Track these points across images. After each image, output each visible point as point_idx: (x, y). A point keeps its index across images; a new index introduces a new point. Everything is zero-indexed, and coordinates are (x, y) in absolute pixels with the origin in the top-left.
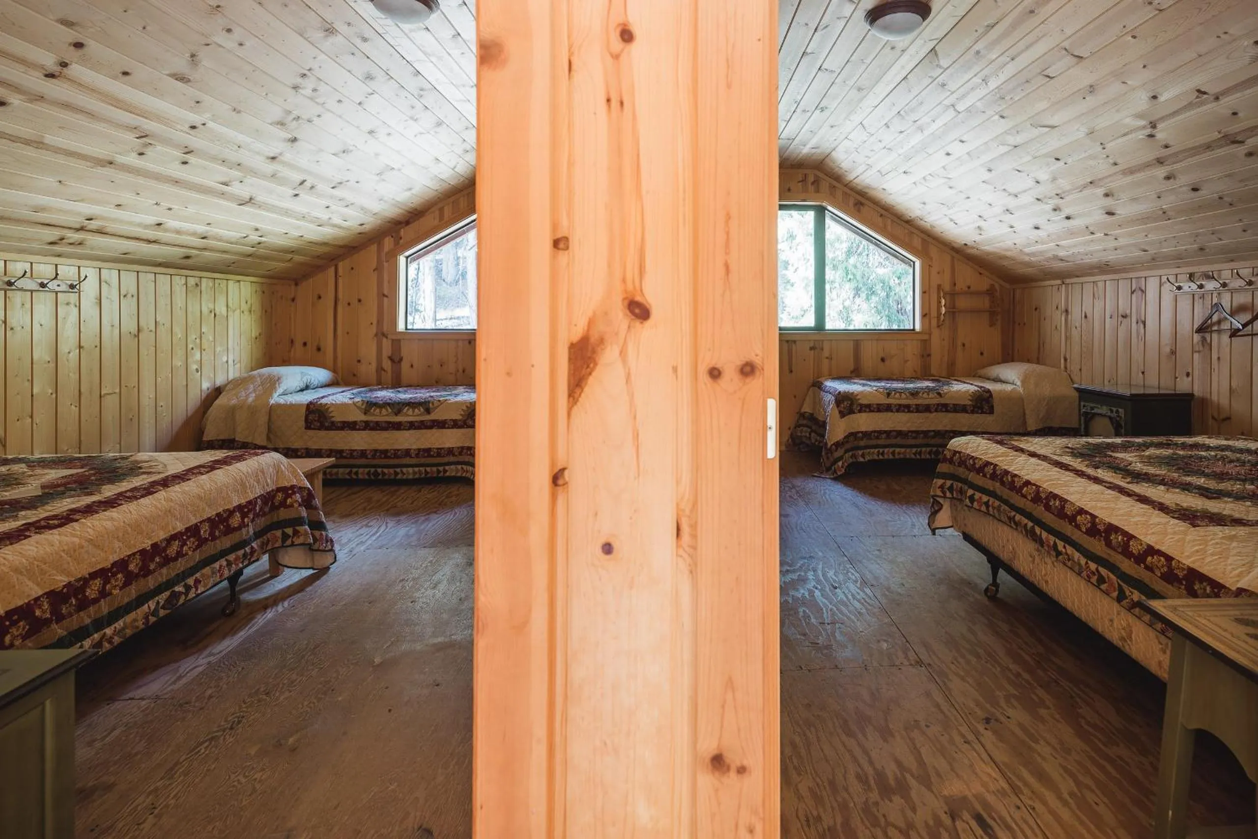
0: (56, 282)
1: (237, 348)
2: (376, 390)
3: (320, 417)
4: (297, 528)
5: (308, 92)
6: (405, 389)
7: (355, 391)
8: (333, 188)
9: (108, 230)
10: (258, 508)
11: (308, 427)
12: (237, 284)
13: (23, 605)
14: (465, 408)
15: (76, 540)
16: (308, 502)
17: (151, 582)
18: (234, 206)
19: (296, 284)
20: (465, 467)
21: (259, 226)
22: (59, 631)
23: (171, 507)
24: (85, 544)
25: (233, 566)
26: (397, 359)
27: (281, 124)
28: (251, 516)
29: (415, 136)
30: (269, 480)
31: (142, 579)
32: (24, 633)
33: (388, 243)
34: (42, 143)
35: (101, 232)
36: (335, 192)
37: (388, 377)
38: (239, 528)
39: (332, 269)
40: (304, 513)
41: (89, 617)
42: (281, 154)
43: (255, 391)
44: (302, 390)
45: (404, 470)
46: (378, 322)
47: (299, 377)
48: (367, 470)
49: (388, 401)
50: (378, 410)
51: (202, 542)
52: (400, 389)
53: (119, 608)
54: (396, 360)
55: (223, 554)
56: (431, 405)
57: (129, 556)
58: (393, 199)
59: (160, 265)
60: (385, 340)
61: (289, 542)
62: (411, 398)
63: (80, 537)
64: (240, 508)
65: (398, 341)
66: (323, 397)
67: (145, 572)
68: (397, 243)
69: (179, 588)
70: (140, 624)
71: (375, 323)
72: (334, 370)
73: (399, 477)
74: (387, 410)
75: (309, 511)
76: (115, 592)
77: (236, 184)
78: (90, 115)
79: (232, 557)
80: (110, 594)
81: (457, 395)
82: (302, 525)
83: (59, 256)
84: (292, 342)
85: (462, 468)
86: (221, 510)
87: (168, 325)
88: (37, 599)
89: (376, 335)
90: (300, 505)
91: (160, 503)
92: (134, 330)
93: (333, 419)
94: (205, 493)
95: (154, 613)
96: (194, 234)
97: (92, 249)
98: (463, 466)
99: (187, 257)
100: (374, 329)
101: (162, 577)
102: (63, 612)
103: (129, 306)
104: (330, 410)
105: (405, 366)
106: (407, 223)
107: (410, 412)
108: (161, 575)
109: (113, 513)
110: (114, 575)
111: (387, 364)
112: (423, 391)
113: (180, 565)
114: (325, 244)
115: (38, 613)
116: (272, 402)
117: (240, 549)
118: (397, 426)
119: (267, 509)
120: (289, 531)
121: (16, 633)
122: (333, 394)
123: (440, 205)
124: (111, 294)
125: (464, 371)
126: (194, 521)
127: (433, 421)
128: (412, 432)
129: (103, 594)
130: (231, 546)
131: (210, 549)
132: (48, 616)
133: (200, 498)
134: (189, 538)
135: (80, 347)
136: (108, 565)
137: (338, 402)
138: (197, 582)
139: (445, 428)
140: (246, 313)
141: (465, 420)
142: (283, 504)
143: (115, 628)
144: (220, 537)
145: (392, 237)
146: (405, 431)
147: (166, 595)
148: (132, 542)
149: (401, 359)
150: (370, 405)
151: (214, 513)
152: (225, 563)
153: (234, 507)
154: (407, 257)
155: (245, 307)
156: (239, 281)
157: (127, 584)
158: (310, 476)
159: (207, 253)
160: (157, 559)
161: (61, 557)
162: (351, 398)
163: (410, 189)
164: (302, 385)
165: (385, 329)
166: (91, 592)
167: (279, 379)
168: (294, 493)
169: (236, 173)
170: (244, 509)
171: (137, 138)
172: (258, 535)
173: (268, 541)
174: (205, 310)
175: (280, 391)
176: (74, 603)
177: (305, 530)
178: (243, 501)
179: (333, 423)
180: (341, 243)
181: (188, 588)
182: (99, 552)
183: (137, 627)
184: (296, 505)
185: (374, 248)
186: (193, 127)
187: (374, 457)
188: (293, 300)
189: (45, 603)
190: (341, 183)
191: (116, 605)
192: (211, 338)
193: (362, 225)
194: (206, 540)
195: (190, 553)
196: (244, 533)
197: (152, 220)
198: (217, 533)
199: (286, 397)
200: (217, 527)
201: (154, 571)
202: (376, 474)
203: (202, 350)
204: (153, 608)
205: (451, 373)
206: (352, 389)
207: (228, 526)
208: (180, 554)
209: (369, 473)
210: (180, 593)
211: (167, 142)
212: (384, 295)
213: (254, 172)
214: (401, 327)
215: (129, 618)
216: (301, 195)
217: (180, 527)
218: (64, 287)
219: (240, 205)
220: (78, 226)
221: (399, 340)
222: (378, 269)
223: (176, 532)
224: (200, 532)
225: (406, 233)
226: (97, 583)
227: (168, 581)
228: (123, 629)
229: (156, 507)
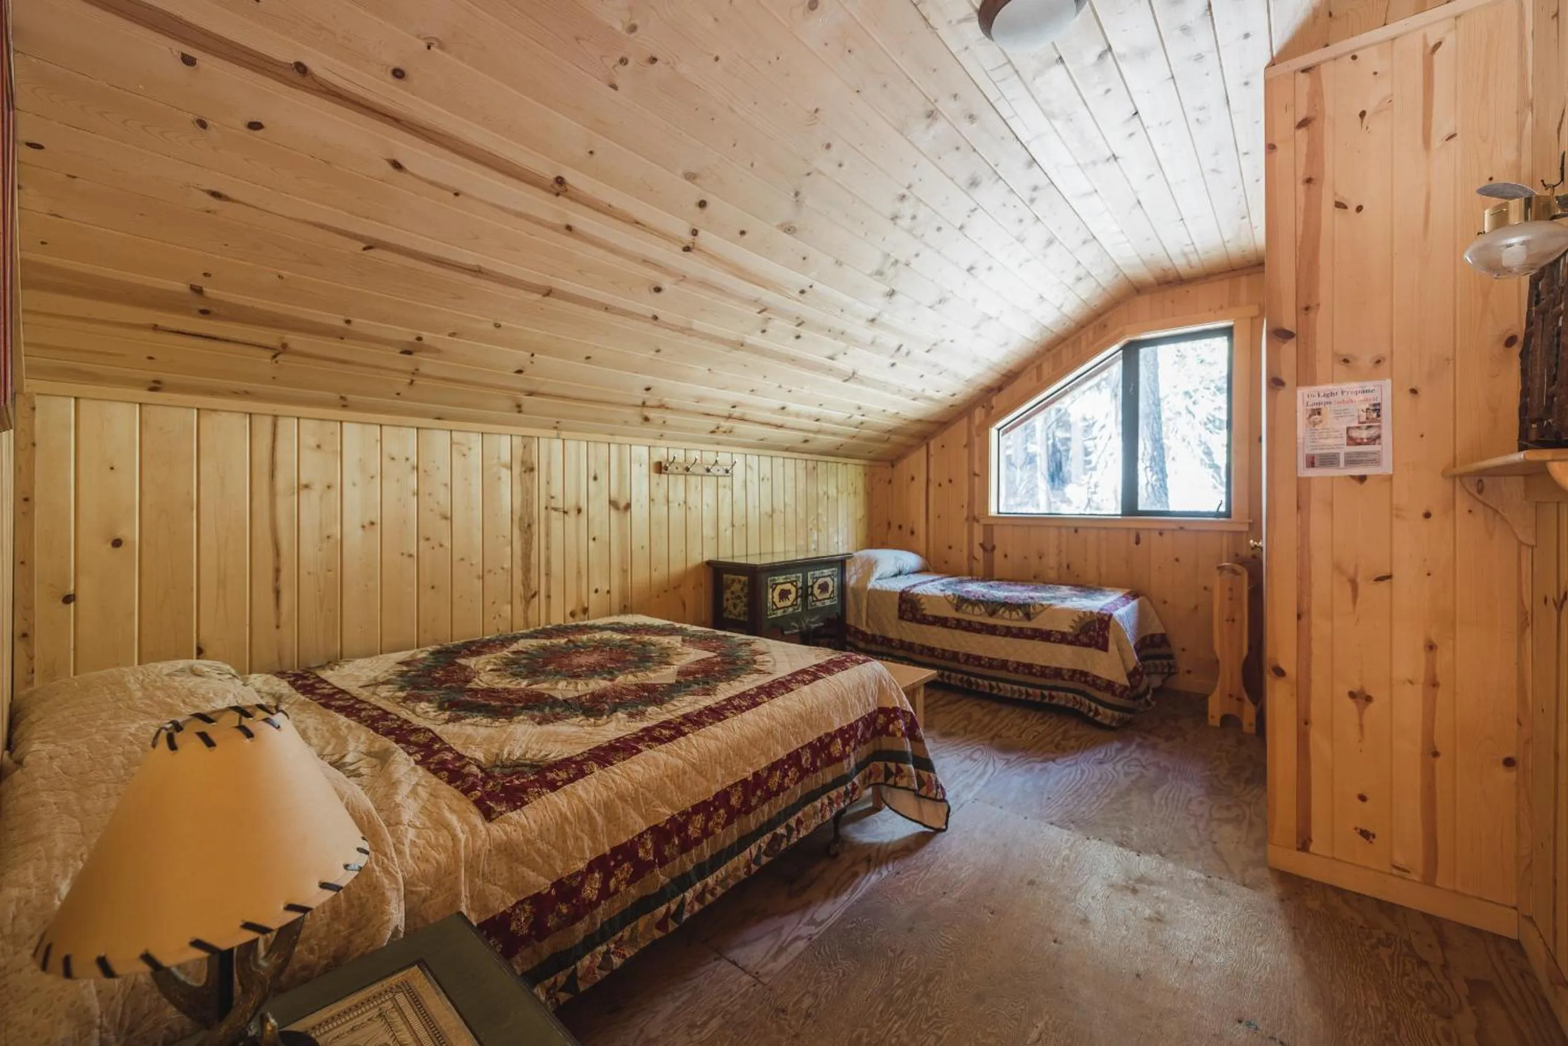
0: (716, 467)
1: (845, 530)
2: (966, 581)
3: (912, 608)
4: (902, 766)
5: (905, 222)
6: (997, 582)
7: (945, 581)
8: (928, 351)
9: (747, 417)
10: (859, 734)
11: (901, 618)
12: (845, 466)
13: (626, 843)
14: (1076, 619)
15: (680, 762)
16: (911, 731)
17: (752, 822)
18: (839, 382)
19: (893, 466)
20: (1078, 698)
21: (862, 404)
22: (662, 877)
23: (772, 727)
24: (688, 769)
25: (835, 805)
26: (988, 547)
27: (880, 273)
28: (852, 744)
29: (1021, 265)
30: (870, 699)
31: (743, 815)
32: (628, 876)
33: (979, 414)
34: (691, 329)
35: (742, 419)
36: (930, 357)
37: (979, 567)
38: (840, 759)
39: (924, 449)
40: (908, 746)
41: (691, 861)
42: (879, 314)
43: (856, 573)
44: (895, 575)
45: (1001, 685)
46: (969, 505)
47: (892, 562)
48: (960, 676)
49: (981, 598)
50: (970, 608)
51: (803, 773)
52: (991, 583)
53: (722, 851)
54: (988, 549)
55: (826, 789)
56: (1032, 610)
57: (731, 787)
58: (988, 359)
59: (787, 449)
60: (976, 524)
61: (891, 781)
62: (1006, 598)
63: (684, 760)
64: (841, 732)
65: (990, 527)
66: (914, 586)
67: (747, 809)
68: (988, 415)
69: (781, 830)
70: (742, 874)
71: (966, 505)
72: (926, 557)
73: (995, 691)
74: (980, 609)
75: (913, 742)
76: (718, 831)
77: (841, 356)
78: (720, 290)
79: (833, 794)
80: (713, 833)
81: (1063, 599)
82: (906, 763)
83: (718, 444)
84: (889, 524)
85: (1074, 698)
86: (822, 733)
87: (793, 507)
88: (641, 835)
89: (967, 519)
90: (903, 735)
91: (762, 720)
92: (769, 510)
93: (925, 612)
94: (806, 711)
95: (756, 860)
96: (809, 417)
97: (739, 436)
98: (1076, 696)
99: (806, 441)
100: (965, 513)
101: (763, 816)
102: (666, 853)
103: (766, 487)
104: (922, 601)
105: (998, 554)
106: (1000, 389)
107: (1007, 615)
108: (763, 812)
109: (717, 729)
110: (716, 809)
111: (979, 553)
112: (1019, 588)
113: (782, 801)
114: (919, 421)
115: (641, 854)
116: (870, 586)
117: (841, 785)
118: (992, 630)
119: (868, 736)
120: (892, 766)
121: (621, 877)
122: (924, 583)
123: (1038, 363)
124: (753, 477)
125: (1068, 567)
126: (795, 745)
127: (1035, 630)
128: (1009, 639)
129: (706, 833)
130: (833, 780)
131: (812, 782)
132: (651, 858)
133: (801, 716)
134: (790, 767)
135: (733, 526)
136: (709, 797)
137: (930, 594)
138: (799, 822)
139: (1050, 641)
140: (852, 495)
141: (1079, 635)
142: (885, 730)
143: (717, 877)
144: (821, 768)
145: (983, 407)
146: (1000, 638)
147: (767, 837)
148: (734, 769)
149: (994, 548)
150: (962, 601)
151: (815, 737)
152: (826, 801)
153: (836, 731)
154: (999, 430)
155: (851, 489)
156: (846, 464)
157: (729, 822)
158: (911, 692)
159: (820, 436)
160: (759, 793)
161: (665, 784)
162: (942, 590)
163: (1006, 344)
164: (896, 571)
165: (976, 513)
166: (693, 831)
167: (876, 562)
168: (897, 718)
169: (841, 344)
170: (846, 734)
171: (759, 313)
172: (859, 767)
173: (871, 774)
174: (821, 493)
175: (876, 575)
176: (677, 842)
177: (909, 770)
178: (845, 724)
179: (924, 615)
180: (932, 419)
181: (789, 829)
182: (702, 779)
183: (739, 877)
184: (899, 734)
185: (964, 421)
186: (802, 292)
187: (966, 662)
188: (890, 482)
189: (649, 841)
190: (935, 345)
191: (718, 849)
192: (825, 519)
193: (954, 395)
194: (808, 770)
195: (792, 786)
196: (846, 766)
197: (777, 403)
198: (818, 764)
199: (881, 582)
200: (819, 756)
201: (755, 808)
202: (969, 683)
203: (818, 531)
204: (754, 853)
205: (1052, 568)
206: (942, 578)
207: (829, 755)
208: (781, 788)
209: (961, 680)
210: (783, 836)
211: (783, 314)
212: (975, 474)
213: (855, 342)
214: (993, 511)
215: (730, 865)
216: (898, 365)
217: (782, 754)
218: (722, 472)
219: (846, 381)
220: (726, 414)
221: (992, 525)
222: (969, 445)
223: (777, 758)
224: (801, 761)
225: (996, 401)
226: (699, 819)
227: (770, 821)
228: (725, 879)
229: (757, 724)
